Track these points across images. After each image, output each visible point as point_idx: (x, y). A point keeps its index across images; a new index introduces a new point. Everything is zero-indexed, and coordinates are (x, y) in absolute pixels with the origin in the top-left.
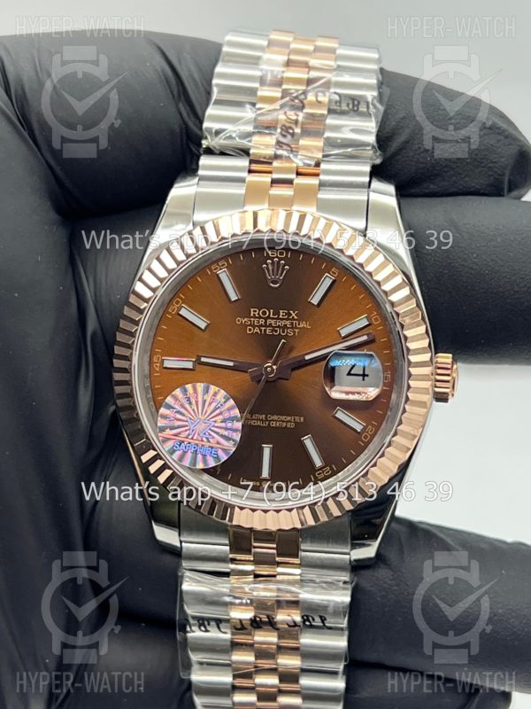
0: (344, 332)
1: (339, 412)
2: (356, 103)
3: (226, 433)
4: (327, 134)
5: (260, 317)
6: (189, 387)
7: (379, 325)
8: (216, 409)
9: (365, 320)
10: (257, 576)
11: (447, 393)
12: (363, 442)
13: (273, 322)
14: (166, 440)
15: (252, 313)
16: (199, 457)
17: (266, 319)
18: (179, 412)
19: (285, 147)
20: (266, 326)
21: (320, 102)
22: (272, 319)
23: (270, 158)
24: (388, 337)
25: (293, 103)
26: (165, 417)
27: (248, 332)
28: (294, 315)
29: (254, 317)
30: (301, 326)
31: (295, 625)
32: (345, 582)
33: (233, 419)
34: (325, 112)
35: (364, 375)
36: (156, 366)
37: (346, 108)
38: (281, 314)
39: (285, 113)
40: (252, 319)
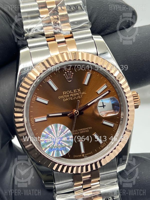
0: (99, 92)
1: (104, 122)
2: (76, 7)
4: (71, 20)
5: (67, 94)
7: (110, 87)
9: (105, 86)
10: (84, 189)
11: (138, 105)
13: (72, 95)
15: (64, 93)
16: (60, 152)
17: (69, 94)
19: (58, 29)
20: (70, 97)
21: (64, 10)
22: (71, 94)
23: (53, 35)
24: (115, 90)
25: (54, 12)
27: (64, 101)
28: (79, 90)
29: (65, 94)
30: (83, 94)
34: (67, 13)
35: (104, 106)
36: (32, 122)
37: (74, 10)
38: (74, 91)
39: (53, 17)
40: (64, 96)
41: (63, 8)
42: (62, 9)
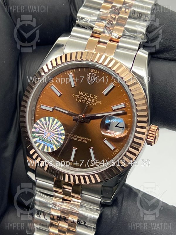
0: (114, 108)
1: (106, 140)
2: (141, 15)
3: (58, 139)
4: (127, 26)
5: (82, 96)
6: (47, 118)
7: (129, 108)
8: (56, 129)
9: (124, 105)
10: (64, 200)
11: (152, 142)
12: (113, 154)
13: (87, 98)
14: (34, 137)
15: (79, 93)
16: (46, 147)
17: (84, 97)
18: (41, 127)
19: (108, 29)
20: (84, 99)
21: (126, 13)
22: (87, 97)
23: (101, 32)
24: (132, 114)
25: (115, 11)
26: (35, 128)
27: (76, 101)
28: (95, 97)
29: (80, 95)
30: (98, 102)
31: (74, 222)
32: (97, 210)
33: (62, 134)
34: (128, 17)
35: (123, 128)
36: (38, 107)
37: (137, 17)
38: (91, 96)
39: (111, 15)
40: (79, 96)
41: (127, 10)
42: (125, 11)
